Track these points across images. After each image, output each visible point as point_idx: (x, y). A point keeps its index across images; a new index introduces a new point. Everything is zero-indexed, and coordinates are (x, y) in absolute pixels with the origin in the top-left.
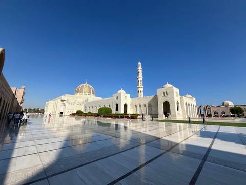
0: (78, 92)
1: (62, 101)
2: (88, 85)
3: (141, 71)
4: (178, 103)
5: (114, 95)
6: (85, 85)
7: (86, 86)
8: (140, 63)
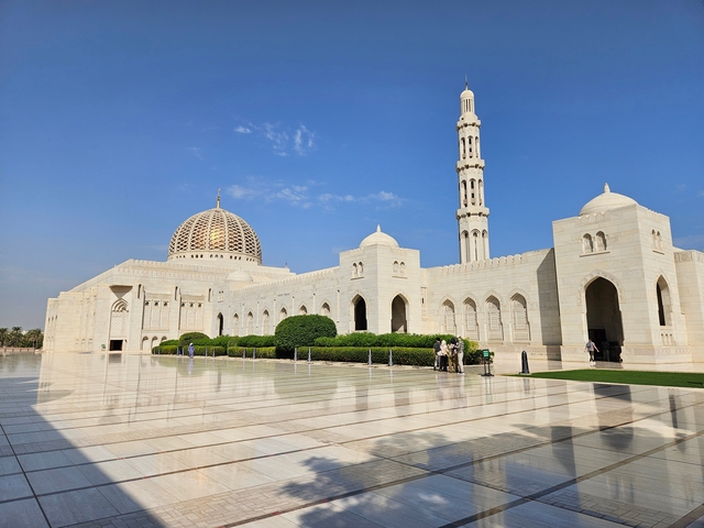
0: (182, 247)
1: (120, 290)
2: (225, 214)
3: (474, 132)
4: (661, 287)
5: (347, 258)
6: (211, 213)
7: (218, 221)
8: (468, 95)
